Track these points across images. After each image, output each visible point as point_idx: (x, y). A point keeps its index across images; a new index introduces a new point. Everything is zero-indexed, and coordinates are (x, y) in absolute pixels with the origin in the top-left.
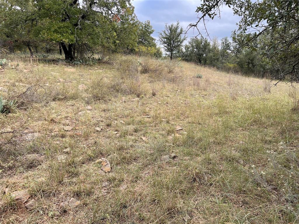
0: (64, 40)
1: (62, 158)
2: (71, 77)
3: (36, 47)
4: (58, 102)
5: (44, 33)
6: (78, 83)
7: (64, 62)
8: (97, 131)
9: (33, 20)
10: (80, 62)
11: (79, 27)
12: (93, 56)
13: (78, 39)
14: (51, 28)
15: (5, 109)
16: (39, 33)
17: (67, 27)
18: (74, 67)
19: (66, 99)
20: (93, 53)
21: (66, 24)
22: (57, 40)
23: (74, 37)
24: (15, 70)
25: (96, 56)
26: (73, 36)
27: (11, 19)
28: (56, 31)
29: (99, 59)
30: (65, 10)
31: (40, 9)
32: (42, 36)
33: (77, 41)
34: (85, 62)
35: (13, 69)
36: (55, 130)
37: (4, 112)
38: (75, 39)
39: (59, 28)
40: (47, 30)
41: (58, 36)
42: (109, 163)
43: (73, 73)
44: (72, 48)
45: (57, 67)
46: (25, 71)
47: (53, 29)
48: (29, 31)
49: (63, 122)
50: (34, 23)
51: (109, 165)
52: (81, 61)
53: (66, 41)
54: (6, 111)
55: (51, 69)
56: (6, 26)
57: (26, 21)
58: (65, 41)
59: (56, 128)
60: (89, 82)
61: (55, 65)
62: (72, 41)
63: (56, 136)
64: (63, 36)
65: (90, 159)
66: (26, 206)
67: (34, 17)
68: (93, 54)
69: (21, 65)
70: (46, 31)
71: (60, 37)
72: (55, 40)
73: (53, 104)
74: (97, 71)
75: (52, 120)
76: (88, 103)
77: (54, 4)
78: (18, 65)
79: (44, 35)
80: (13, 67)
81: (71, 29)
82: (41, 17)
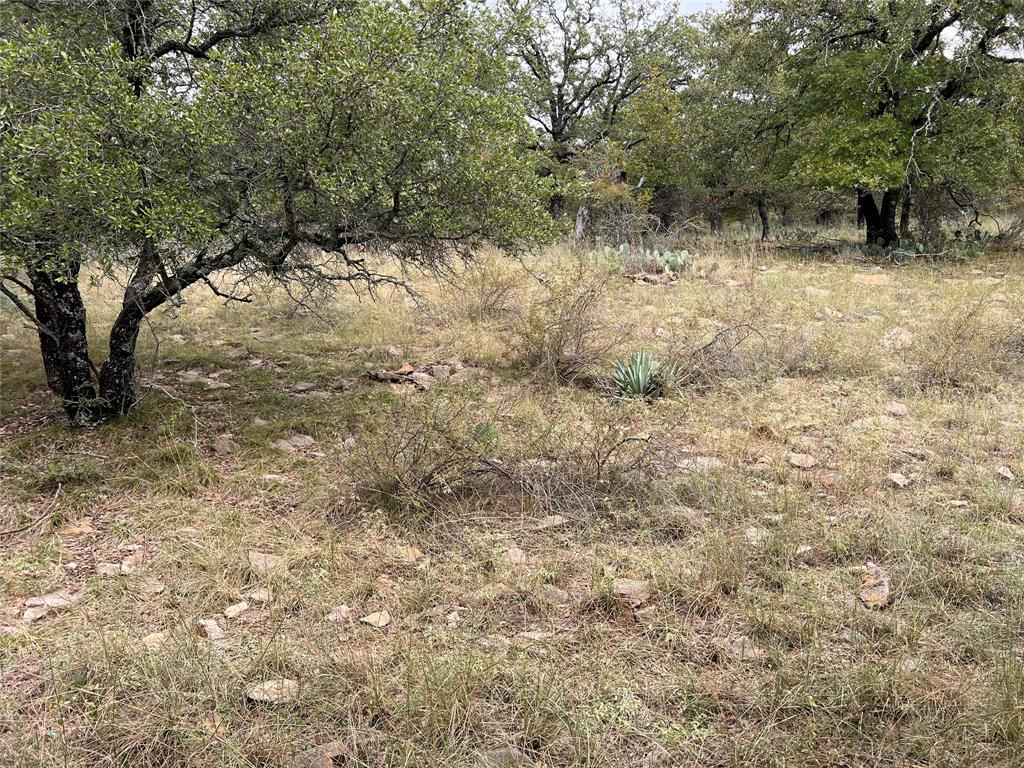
0: (864, 180)
1: (754, 534)
2: (868, 302)
3: (785, 208)
4: (799, 382)
5: (805, 165)
6: (889, 323)
7: (859, 254)
8: (895, 486)
9: (779, 127)
10: (918, 251)
11: (928, 126)
12: (978, 227)
13: (918, 171)
14: (829, 145)
15: (653, 386)
16: (789, 167)
17: (882, 135)
18: (891, 268)
19: (824, 371)
20: (977, 213)
21: (878, 125)
22: (842, 183)
23: (905, 164)
24: (705, 281)
25: (991, 226)
26: (898, 164)
27: (718, 134)
28: (843, 154)
29: (1001, 237)
30: (882, 79)
31: (803, 89)
32: (796, 174)
33: (912, 177)
34: (935, 251)
35: (701, 277)
36: (762, 459)
37: (650, 392)
38: (905, 174)
39: (856, 142)
40: (817, 154)
41: (848, 169)
42: (886, 583)
43: (879, 290)
44: (893, 203)
45: (830, 271)
46: (732, 283)
47: (833, 148)
48: (766, 163)
49: (793, 440)
50: (783, 134)
51: (887, 590)
52: (921, 247)
53: (872, 182)
54: (654, 389)
55: (807, 276)
56: (705, 155)
57: (759, 133)
58: (867, 185)
59: (768, 454)
60: (927, 321)
61: (825, 264)
62: (894, 179)
63: (762, 475)
64: (865, 166)
65: (833, 559)
66: (636, 614)
67: (782, 118)
68: (976, 220)
69: (725, 266)
70: (812, 155)
71: (854, 171)
72: (836, 184)
73: (781, 385)
74: (977, 282)
75: (762, 430)
76: (896, 392)
77: (848, 67)
78: (715, 267)
79: (806, 170)
80: (702, 273)
81: (894, 141)
82: (803, 114)
